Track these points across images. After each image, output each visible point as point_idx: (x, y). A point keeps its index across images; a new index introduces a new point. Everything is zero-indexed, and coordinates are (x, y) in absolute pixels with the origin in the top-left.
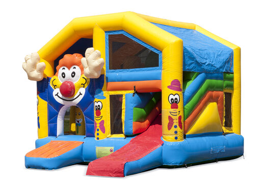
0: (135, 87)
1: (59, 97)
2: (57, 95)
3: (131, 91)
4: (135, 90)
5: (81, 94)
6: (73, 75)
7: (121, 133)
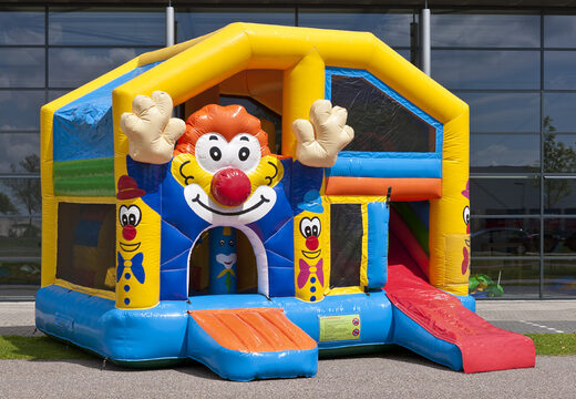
0: (390, 190)
1: (203, 205)
2: (197, 200)
3: (379, 198)
4: (388, 196)
5: (264, 200)
6: (244, 154)
7: (357, 283)
